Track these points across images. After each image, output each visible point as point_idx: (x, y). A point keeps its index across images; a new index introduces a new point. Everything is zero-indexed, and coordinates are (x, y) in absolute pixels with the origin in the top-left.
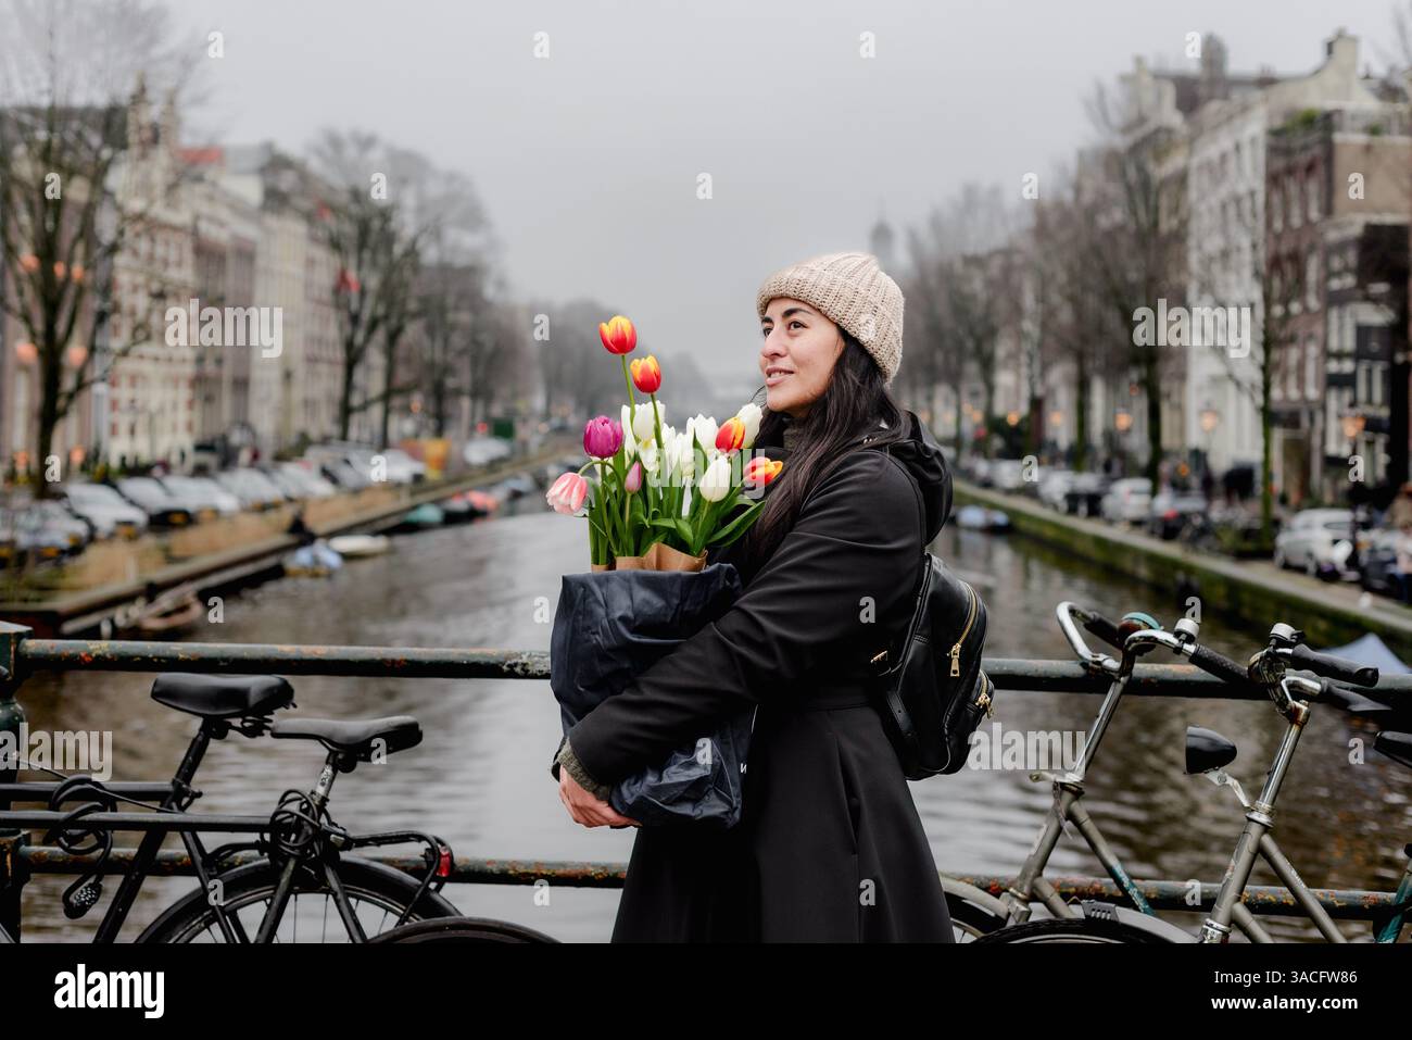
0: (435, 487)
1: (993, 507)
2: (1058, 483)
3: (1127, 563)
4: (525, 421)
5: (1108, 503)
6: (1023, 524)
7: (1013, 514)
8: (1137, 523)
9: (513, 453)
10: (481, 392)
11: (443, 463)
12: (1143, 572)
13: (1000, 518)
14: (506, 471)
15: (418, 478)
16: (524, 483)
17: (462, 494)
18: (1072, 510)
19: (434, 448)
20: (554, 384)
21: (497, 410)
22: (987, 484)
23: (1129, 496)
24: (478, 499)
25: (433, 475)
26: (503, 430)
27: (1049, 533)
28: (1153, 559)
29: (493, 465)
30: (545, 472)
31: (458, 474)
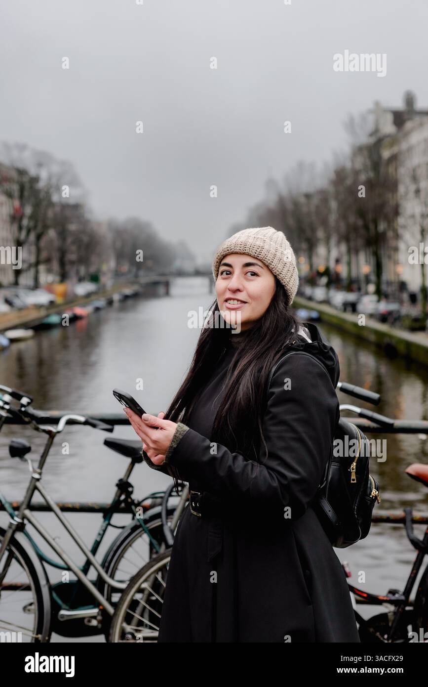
0: (59, 306)
1: (311, 309)
2: (339, 297)
3: (365, 334)
4: (104, 274)
5: (360, 307)
6: (325, 318)
7: (320, 312)
8: (371, 316)
9: (99, 289)
10: (84, 260)
11: (65, 295)
12: (372, 338)
13: (314, 315)
14: (93, 297)
15: (52, 303)
16: (101, 303)
17: (71, 309)
18: (345, 310)
19: (60, 288)
20: (120, 256)
21: (93, 269)
22: (310, 299)
23: (369, 303)
24: (79, 311)
25: (59, 300)
26: (95, 278)
27: (335, 321)
28: (377, 333)
29: (88, 295)
30: (112, 298)
31: (71, 300)
